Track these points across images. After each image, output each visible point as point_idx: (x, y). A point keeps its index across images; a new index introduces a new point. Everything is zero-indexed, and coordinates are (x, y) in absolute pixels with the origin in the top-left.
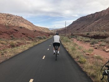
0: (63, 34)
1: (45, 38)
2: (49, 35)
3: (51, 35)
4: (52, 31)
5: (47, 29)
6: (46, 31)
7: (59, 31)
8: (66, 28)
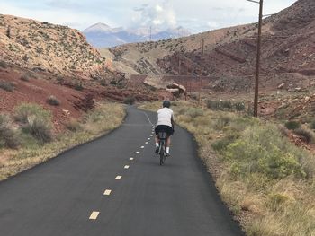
0: (239, 88)
1: (38, 135)
2: (85, 105)
3: (110, 96)
4: (117, 54)
5: (69, 39)
6: (56, 62)
7: (198, 57)
8: (266, 29)
